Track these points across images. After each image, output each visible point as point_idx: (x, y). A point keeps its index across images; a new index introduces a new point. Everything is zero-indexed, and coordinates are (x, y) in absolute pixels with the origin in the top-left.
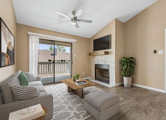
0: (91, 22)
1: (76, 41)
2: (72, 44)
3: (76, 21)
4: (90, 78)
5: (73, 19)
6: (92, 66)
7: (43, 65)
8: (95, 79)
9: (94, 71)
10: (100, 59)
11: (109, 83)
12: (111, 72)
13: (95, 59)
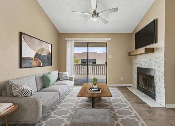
0: (116, 9)
1: (111, 40)
2: (107, 43)
3: (96, 15)
4: (132, 85)
5: (93, 14)
6: (134, 70)
7: (80, 66)
8: (137, 89)
9: (136, 77)
10: (144, 60)
11: (155, 99)
12: (158, 82)
13: (137, 60)
